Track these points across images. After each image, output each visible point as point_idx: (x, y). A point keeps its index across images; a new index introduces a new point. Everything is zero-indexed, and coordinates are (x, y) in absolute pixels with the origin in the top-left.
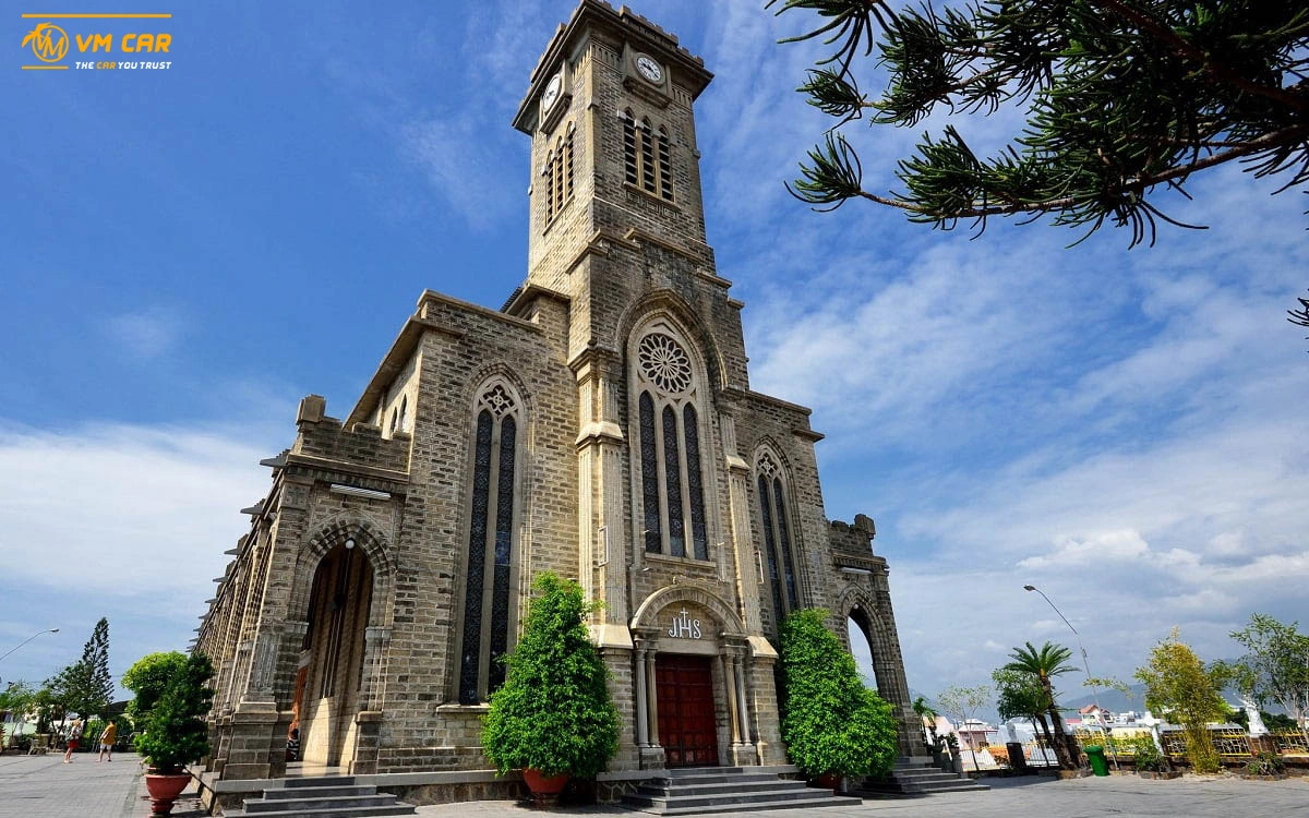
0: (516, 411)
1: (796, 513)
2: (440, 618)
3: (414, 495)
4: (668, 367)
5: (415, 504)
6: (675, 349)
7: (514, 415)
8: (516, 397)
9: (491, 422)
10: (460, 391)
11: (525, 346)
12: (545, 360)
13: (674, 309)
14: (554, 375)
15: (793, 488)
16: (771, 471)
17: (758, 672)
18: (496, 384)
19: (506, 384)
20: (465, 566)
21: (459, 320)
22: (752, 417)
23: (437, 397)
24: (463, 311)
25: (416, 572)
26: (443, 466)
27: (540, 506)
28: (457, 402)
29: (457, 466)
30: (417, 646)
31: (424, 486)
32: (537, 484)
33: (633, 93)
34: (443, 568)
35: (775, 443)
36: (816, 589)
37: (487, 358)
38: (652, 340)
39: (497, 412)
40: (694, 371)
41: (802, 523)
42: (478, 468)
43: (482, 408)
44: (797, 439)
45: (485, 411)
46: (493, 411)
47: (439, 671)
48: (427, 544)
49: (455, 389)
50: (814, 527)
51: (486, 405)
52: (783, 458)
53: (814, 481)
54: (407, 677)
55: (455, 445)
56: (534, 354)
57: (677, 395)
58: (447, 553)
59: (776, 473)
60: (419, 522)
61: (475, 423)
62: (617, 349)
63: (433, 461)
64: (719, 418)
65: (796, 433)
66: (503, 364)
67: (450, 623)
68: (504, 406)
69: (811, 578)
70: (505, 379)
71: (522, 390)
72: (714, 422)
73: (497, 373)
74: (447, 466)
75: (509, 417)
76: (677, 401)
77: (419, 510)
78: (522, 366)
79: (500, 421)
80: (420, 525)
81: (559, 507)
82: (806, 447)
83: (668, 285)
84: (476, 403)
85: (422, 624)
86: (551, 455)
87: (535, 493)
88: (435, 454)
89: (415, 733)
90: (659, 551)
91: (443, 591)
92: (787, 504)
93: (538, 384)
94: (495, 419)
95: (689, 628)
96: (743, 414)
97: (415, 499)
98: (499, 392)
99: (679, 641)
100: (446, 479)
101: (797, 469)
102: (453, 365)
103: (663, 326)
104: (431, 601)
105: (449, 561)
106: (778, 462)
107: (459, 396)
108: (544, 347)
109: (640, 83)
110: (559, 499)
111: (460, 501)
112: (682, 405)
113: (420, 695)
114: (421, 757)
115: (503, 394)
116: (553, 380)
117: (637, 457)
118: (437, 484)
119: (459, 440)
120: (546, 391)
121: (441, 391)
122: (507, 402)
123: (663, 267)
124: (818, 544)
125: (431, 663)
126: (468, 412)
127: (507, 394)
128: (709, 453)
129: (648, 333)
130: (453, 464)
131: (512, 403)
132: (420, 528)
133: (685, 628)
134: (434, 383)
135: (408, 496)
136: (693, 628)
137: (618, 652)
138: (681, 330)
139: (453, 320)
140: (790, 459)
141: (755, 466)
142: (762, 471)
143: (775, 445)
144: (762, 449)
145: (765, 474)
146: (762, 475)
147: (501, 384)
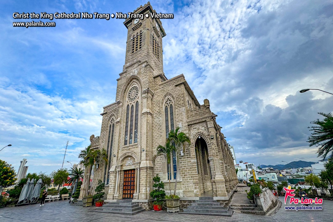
21: (107, 110)
24: (108, 107)
29: (105, 139)
37: (110, 114)
41: (177, 116)
43: (110, 125)
50: (181, 115)
59: (171, 103)
62: (120, 100)
66: (113, 114)
68: (113, 122)
76: (134, 102)
78: (115, 112)
82: (180, 88)
90: (127, 144)
93: (117, 114)
96: (160, 91)
97: (99, 148)
99: (128, 166)
100: (103, 142)
111: (105, 145)
126: (107, 127)
128: (140, 112)
133: (129, 163)
136: (131, 162)
140: (174, 96)
141: (164, 105)
142: (166, 105)
143: (170, 94)
144: (167, 98)
145: (167, 105)
146: (166, 106)
147: (113, 118)
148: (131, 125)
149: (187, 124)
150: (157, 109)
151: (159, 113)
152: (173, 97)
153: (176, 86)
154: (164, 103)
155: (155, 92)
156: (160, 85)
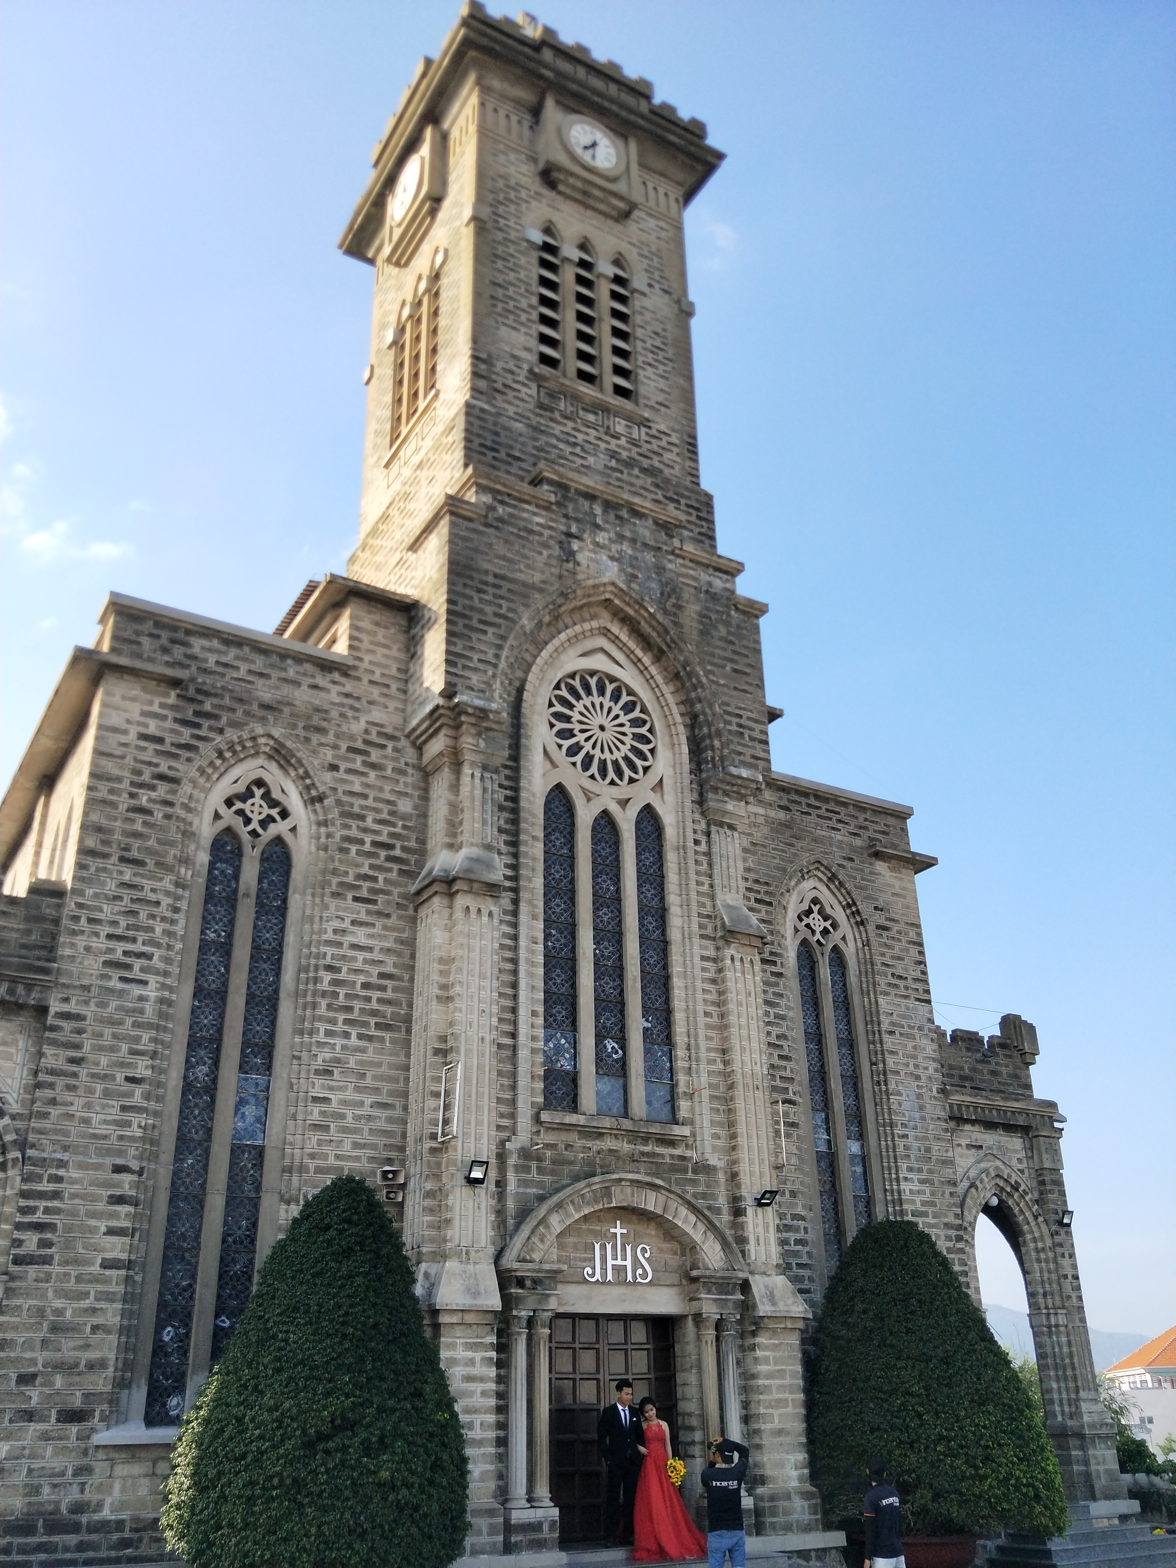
0: (293, 830)
1: (873, 1017)
2: (109, 1255)
3: (65, 1008)
4: (607, 736)
5: (67, 1025)
6: (625, 698)
7: (288, 838)
8: (294, 801)
9: (238, 853)
10: (174, 792)
11: (319, 699)
12: (357, 727)
13: (625, 620)
14: (375, 755)
15: (868, 967)
16: (825, 932)
17: (766, 1348)
18: (254, 776)
19: (274, 775)
20: (169, 1144)
21: (178, 652)
22: (787, 825)
23: (123, 807)
24: (188, 632)
25: (62, 1164)
26: (130, 947)
27: (333, 1022)
28: (168, 817)
29: (158, 945)
30: (59, 1312)
31: (86, 988)
32: (327, 977)
33: (560, 193)
34: (121, 1153)
35: (833, 878)
36: (910, 1169)
37: (233, 724)
38: (577, 683)
39: (254, 833)
40: (661, 741)
41: (885, 1037)
42: (204, 947)
43: (221, 825)
44: (881, 867)
45: (229, 830)
46: (243, 832)
47: (102, 1364)
48: (88, 1106)
49: (162, 789)
50: (910, 1044)
51: (228, 816)
52: (850, 906)
53: (913, 951)
54: (34, 1376)
55: (158, 903)
56: (334, 714)
57: (623, 790)
58: (128, 1124)
59: (835, 937)
60: (73, 1061)
61: (203, 858)
62: (498, 704)
63: (109, 937)
64: (708, 834)
65: (878, 855)
66: (270, 736)
67: (129, 1265)
68: (270, 819)
69: (900, 1150)
70: (273, 767)
71: (308, 788)
72: (697, 842)
73: (257, 754)
74: (139, 947)
75: (278, 840)
76: (624, 803)
77: (76, 1038)
78: (307, 740)
79: (257, 852)
80: (74, 1068)
81: (373, 1021)
82: (897, 884)
83: (611, 572)
84: (208, 815)
85: (69, 1268)
86: (363, 917)
87: (324, 994)
88: (114, 923)
89: (46, 1490)
90: (574, 1106)
91: (120, 1200)
92: (856, 1000)
93: (341, 774)
94: (247, 849)
95: (628, 1263)
96: (769, 821)
97: (66, 1016)
98: (258, 792)
99: (605, 1289)
100: (136, 973)
101: (878, 927)
102: (160, 740)
103: (600, 656)
104: (93, 1222)
105: (132, 1139)
106: (840, 915)
107: (170, 804)
108: (358, 699)
109: (572, 174)
110: (375, 1005)
111: (162, 1015)
112: (633, 811)
113: (59, 1412)
114: (55, 1539)
115: (266, 796)
116: (373, 766)
117: (534, 917)
118: (115, 984)
119: (167, 893)
120: (357, 788)
121: (132, 795)
122: (274, 812)
123: (602, 537)
124: (918, 1078)
125: (87, 1347)
126: (188, 834)
127: (276, 795)
128: (686, 904)
129: (569, 668)
130: (152, 942)
131: (284, 814)
132: (75, 1075)
133: (619, 1262)
134: (119, 779)
135: (52, 1011)
136: (636, 1263)
137: (469, 1318)
138: (636, 662)
139: (165, 650)
141: (790, 925)
142: (804, 932)
143: (833, 881)
144: (808, 889)
145: (811, 940)
146: (804, 941)
147: (267, 778)
154: (792, 913)
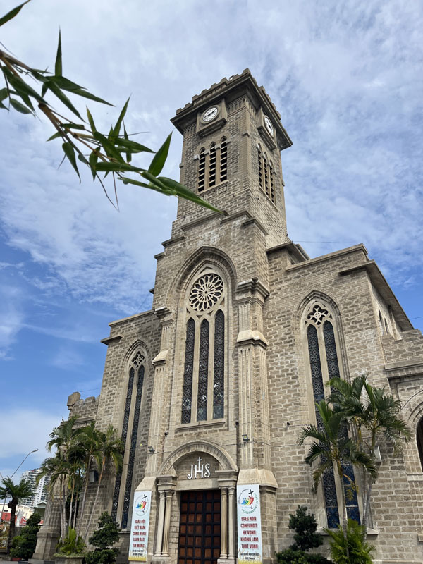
0: (145, 361)
3: (97, 426)
7: (144, 364)
8: (146, 355)
9: (134, 373)
11: (149, 324)
12: (157, 327)
13: (211, 254)
16: (322, 317)
18: (137, 352)
21: (122, 329)
23: (109, 373)
24: (124, 323)
26: (109, 406)
28: (118, 371)
30: (92, 500)
31: (101, 420)
33: (204, 137)
37: (131, 341)
38: (199, 283)
41: (348, 352)
43: (131, 367)
44: (346, 278)
46: (135, 367)
49: (117, 365)
53: (366, 307)
56: (152, 326)
59: (326, 317)
63: (106, 405)
66: (138, 340)
73: (138, 346)
75: (142, 366)
76: (210, 314)
78: (146, 336)
79: (138, 370)
84: (128, 366)
85: (94, 489)
88: (107, 401)
90: (190, 421)
93: (153, 342)
95: (202, 471)
98: (139, 355)
99: (194, 481)
101: (345, 305)
103: (207, 269)
106: (328, 307)
118: (106, 417)
122: (142, 359)
126: (123, 373)
127: (142, 354)
129: (196, 280)
133: (199, 471)
136: (205, 471)
139: (120, 331)
140: (337, 300)
141: (302, 322)
142: (311, 322)
143: (322, 296)
144: (312, 304)
145: (315, 324)
146: (311, 326)
147: (140, 350)
148: (203, 372)
149: (385, 376)
150: (282, 332)
151: (290, 342)
152: (332, 302)
153: (343, 274)
154: (304, 317)
155: (272, 288)
156: (288, 272)
